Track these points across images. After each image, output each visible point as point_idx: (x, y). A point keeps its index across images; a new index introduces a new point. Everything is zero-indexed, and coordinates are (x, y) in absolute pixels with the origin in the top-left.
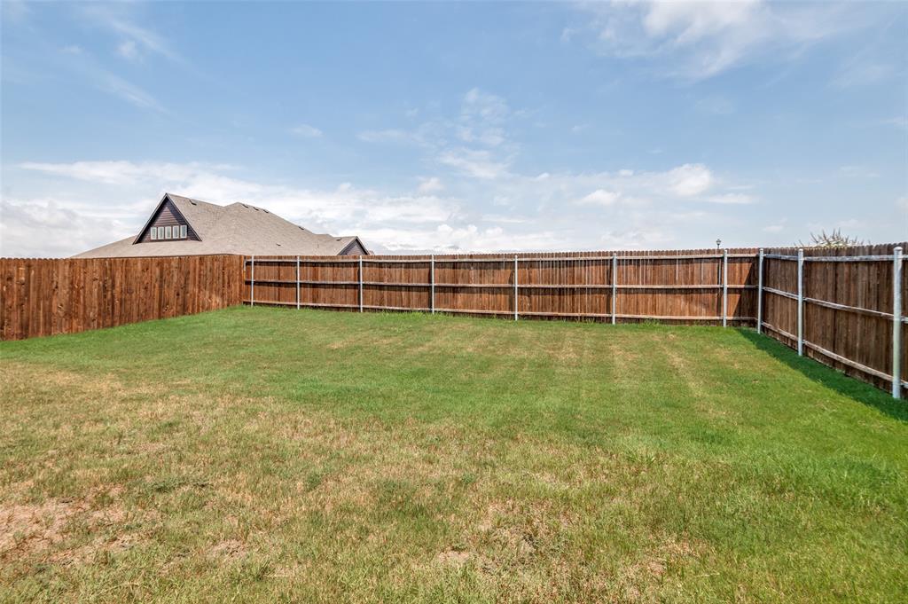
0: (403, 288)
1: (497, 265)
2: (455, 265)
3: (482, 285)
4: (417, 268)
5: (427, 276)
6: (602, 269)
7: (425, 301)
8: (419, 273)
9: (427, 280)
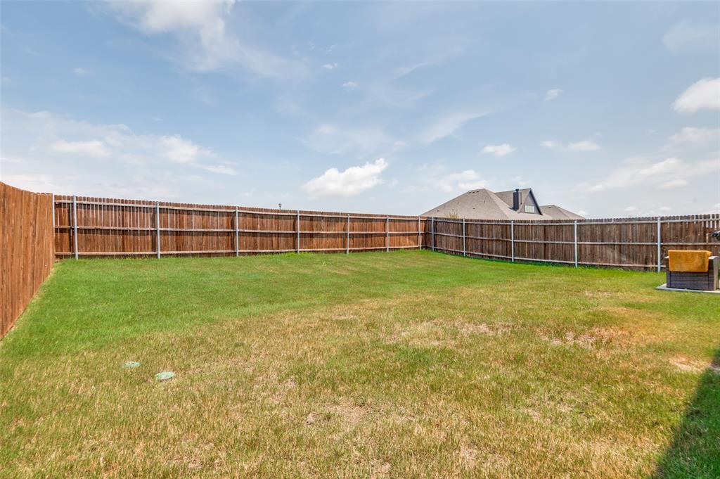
0: (274, 235)
1: (337, 220)
2: (311, 219)
3: (328, 232)
4: (284, 219)
5: (292, 226)
6: (382, 223)
7: (291, 243)
8: (286, 223)
9: (292, 229)
